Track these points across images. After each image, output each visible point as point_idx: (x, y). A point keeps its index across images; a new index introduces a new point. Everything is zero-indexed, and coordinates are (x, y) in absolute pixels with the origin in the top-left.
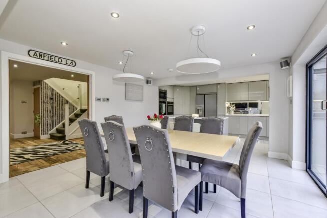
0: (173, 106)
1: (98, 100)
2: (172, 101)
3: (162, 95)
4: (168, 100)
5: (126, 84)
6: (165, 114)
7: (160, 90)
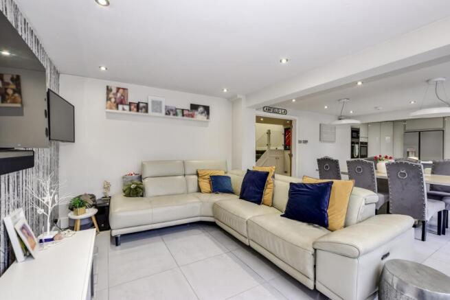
0: (367, 147)
1: (300, 142)
2: (366, 141)
3: (355, 134)
4: (361, 140)
5: (320, 125)
6: (358, 157)
7: (352, 128)
